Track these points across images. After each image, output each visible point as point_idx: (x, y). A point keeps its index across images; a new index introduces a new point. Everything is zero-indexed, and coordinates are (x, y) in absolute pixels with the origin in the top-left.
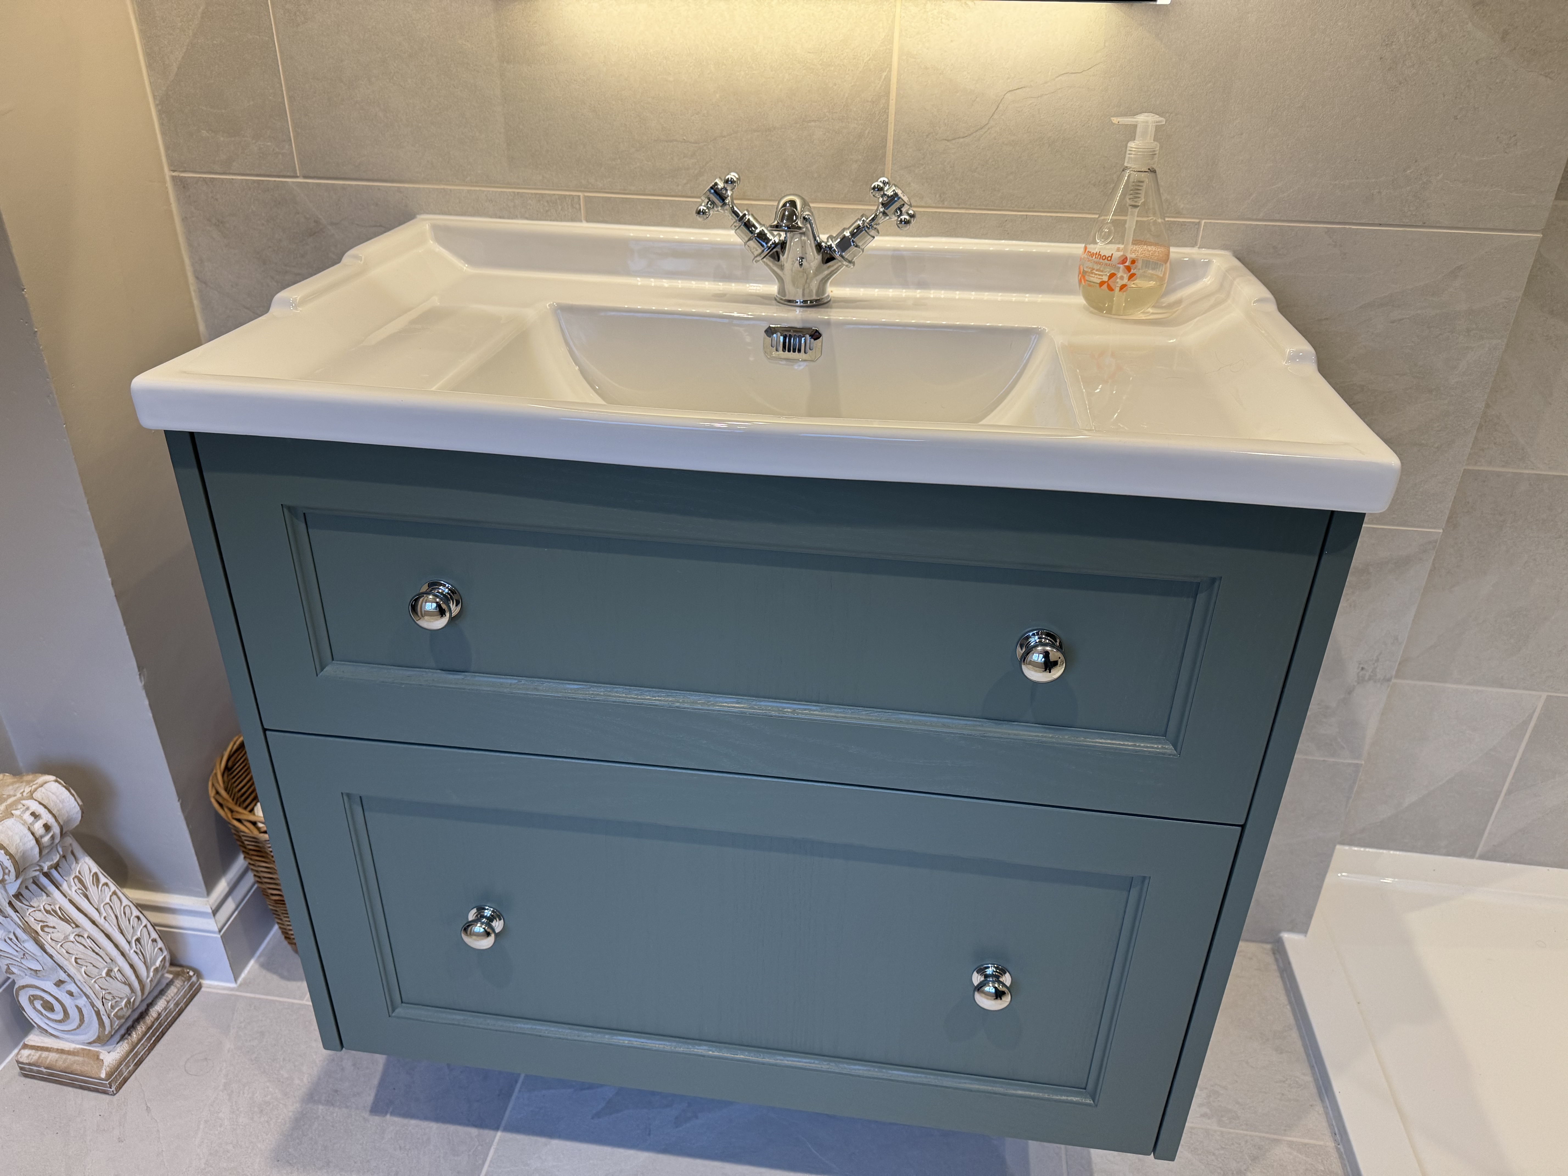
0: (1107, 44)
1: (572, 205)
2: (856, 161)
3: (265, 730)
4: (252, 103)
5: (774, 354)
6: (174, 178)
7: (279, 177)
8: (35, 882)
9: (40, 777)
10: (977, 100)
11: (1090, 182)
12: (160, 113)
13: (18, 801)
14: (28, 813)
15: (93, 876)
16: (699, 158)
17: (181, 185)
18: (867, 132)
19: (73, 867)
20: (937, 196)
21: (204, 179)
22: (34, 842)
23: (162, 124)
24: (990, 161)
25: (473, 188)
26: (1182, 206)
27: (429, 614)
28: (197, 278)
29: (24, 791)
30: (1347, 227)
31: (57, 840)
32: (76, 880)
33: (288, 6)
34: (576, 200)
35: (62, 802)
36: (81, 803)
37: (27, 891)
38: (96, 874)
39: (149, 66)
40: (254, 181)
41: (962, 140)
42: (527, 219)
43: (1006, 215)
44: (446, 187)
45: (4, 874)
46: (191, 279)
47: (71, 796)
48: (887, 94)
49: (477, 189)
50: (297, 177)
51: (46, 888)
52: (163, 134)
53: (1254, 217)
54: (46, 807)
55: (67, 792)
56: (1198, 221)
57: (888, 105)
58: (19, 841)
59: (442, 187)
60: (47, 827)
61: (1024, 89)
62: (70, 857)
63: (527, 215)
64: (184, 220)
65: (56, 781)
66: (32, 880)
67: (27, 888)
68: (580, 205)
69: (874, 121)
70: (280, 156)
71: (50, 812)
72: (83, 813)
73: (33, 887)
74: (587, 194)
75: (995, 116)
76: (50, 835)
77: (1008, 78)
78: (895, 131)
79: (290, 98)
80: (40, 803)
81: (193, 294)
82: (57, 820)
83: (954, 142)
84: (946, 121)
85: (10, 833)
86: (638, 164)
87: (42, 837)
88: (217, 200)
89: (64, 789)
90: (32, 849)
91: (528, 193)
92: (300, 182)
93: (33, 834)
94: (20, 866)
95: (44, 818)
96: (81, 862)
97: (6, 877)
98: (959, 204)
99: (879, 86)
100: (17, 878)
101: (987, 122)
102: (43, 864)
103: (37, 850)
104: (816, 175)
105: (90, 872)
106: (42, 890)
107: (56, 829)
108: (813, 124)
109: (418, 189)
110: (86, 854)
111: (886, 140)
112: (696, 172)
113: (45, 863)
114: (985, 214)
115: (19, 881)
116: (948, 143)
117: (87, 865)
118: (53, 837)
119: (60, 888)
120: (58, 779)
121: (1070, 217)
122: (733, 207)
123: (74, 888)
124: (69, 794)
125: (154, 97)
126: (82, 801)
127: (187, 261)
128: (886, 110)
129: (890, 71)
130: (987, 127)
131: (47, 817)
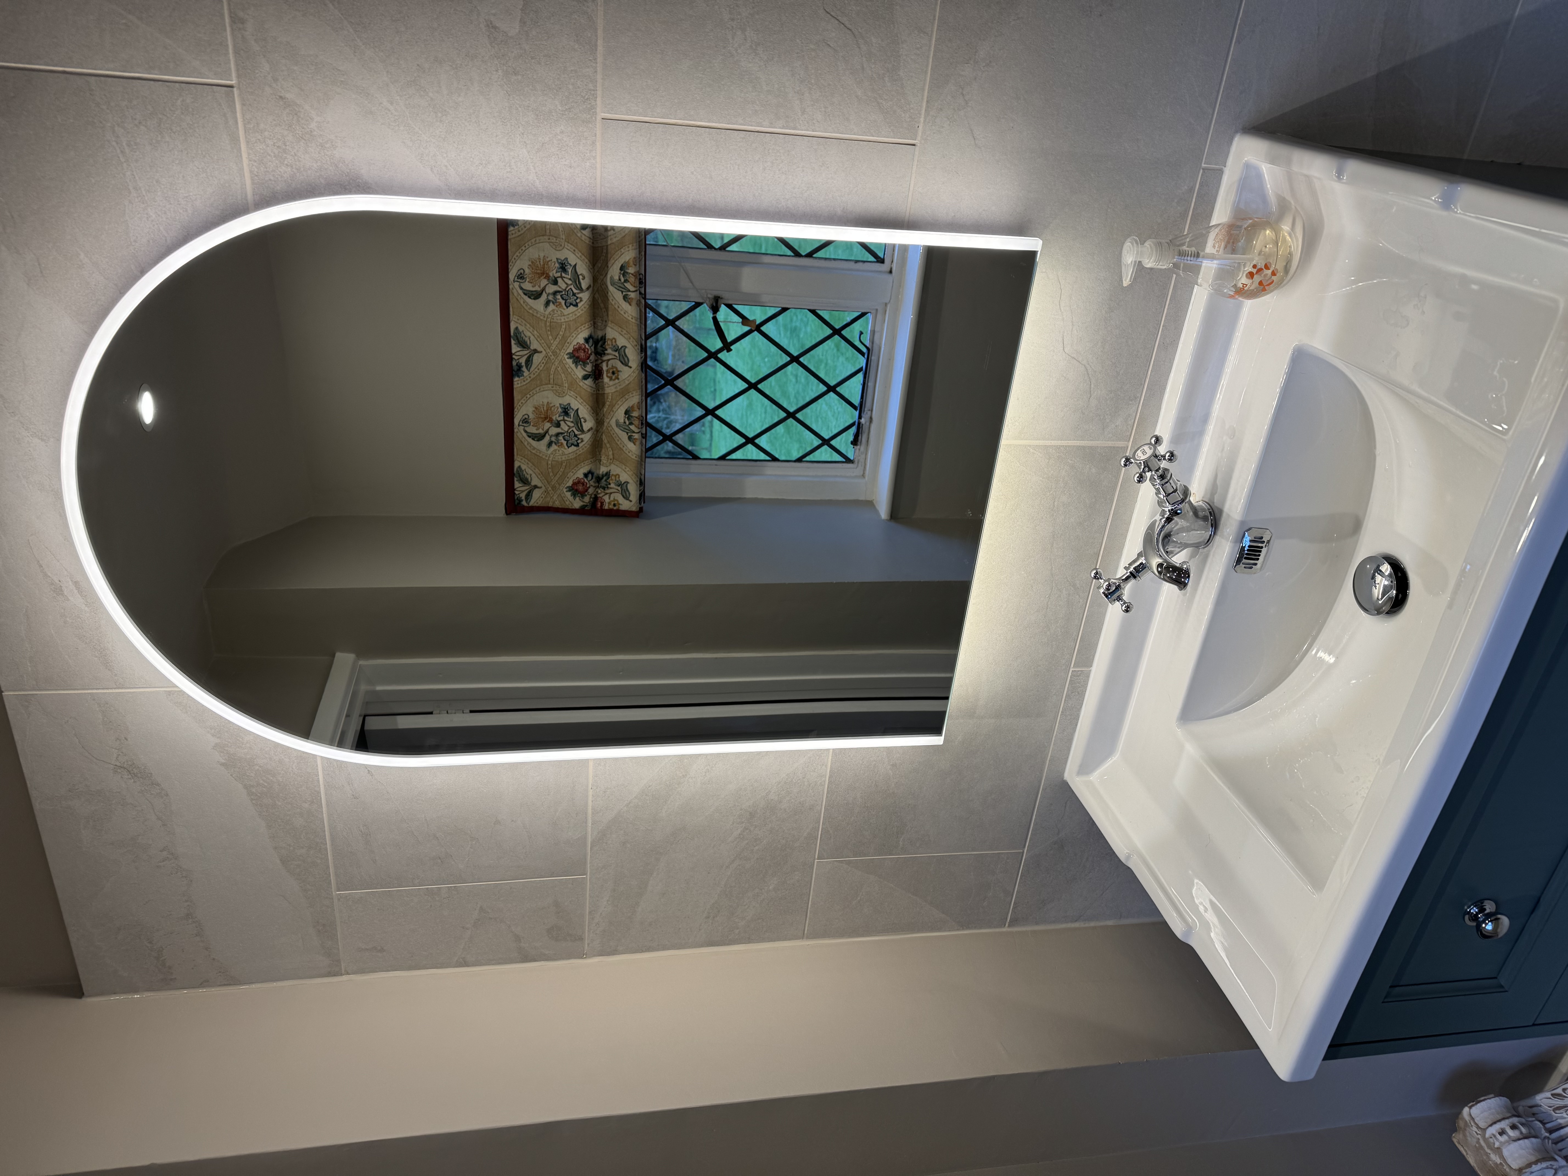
0: (1044, 270)
1: (1078, 676)
2: (1090, 469)
3: (1534, 1025)
4: (972, 874)
5: (1259, 566)
6: (1009, 926)
7: (1021, 863)
8: (1556, 1142)
9: (1463, 1116)
10: (1064, 375)
11: (1149, 274)
12: (968, 928)
13: (1485, 1140)
14: (1498, 1136)
15: (1555, 1098)
16: (1063, 586)
17: (1014, 922)
18: (1070, 462)
19: (1544, 1111)
20: (1131, 402)
21: (1013, 908)
22: (1526, 1140)
23: (975, 928)
24: (1113, 361)
25: (1053, 742)
26: (1186, 187)
27: (1495, 928)
28: (1076, 921)
29: (1476, 1132)
30: (1239, 22)
31: (1523, 1120)
32: (1557, 1112)
33: (918, 845)
34: (1075, 673)
35: (1490, 1109)
36: (1492, 1095)
37: (1563, 1151)
38: (1552, 1095)
39: (939, 930)
40: (1021, 878)
41: (1092, 386)
42: (1081, 707)
43: (1159, 344)
44: (1048, 759)
45: (1552, 1168)
46: (1077, 925)
47: (1486, 1101)
48: (1046, 447)
49: (1054, 738)
50: (1023, 852)
51: (1561, 1136)
52: (981, 928)
53: (1210, 116)
54: (1495, 1123)
55: (1482, 1103)
56: (1201, 171)
57: (1055, 446)
58: (1524, 1151)
59: (1048, 761)
60: (1513, 1127)
61: (1065, 337)
62: (1535, 1110)
63: (1079, 707)
64: (1037, 924)
65: (1470, 1108)
66: (1554, 1145)
67: (1560, 1150)
68: (1079, 671)
69: (1064, 456)
70: (1008, 861)
71: (1499, 1121)
72: (1501, 1096)
73: (1560, 1145)
74: (1072, 666)
75: (1080, 359)
76: (1520, 1126)
77: (1054, 351)
78: (1074, 440)
79: (973, 850)
80: (1491, 1125)
81: (1087, 925)
82: (1508, 1118)
83: (1092, 392)
84: (1076, 400)
85: (1517, 1155)
86: (1059, 629)
87: (1521, 1133)
88: (1028, 902)
89: (1479, 1104)
90: (1532, 1143)
91: (1064, 705)
92: (1027, 850)
93: (1519, 1139)
94: (1545, 1156)
95: (1504, 1126)
96: (1539, 1102)
97: (1554, 1167)
98: (1141, 384)
99: (1039, 454)
100: (1555, 1160)
101: (1083, 366)
102: (1543, 1136)
103: (1533, 1140)
104: (1094, 500)
105: (1550, 1098)
106: (1563, 1140)
107: (1515, 1120)
108: (1056, 503)
109: (1046, 777)
110: (1533, 1097)
111: (1079, 446)
112: (1072, 589)
113: (1542, 1135)
114: (1154, 362)
115: (1557, 1157)
116: (1093, 396)
117: (1543, 1099)
118: (1522, 1124)
119: (1563, 1125)
120: (1469, 1105)
121: (1173, 288)
122: (1123, 580)
123: (1565, 1115)
124: (1484, 1102)
125: (958, 930)
126: (1491, 1094)
127: (1064, 926)
128: (1058, 448)
129: (1030, 446)
130: (1087, 365)
131: (1504, 1124)
